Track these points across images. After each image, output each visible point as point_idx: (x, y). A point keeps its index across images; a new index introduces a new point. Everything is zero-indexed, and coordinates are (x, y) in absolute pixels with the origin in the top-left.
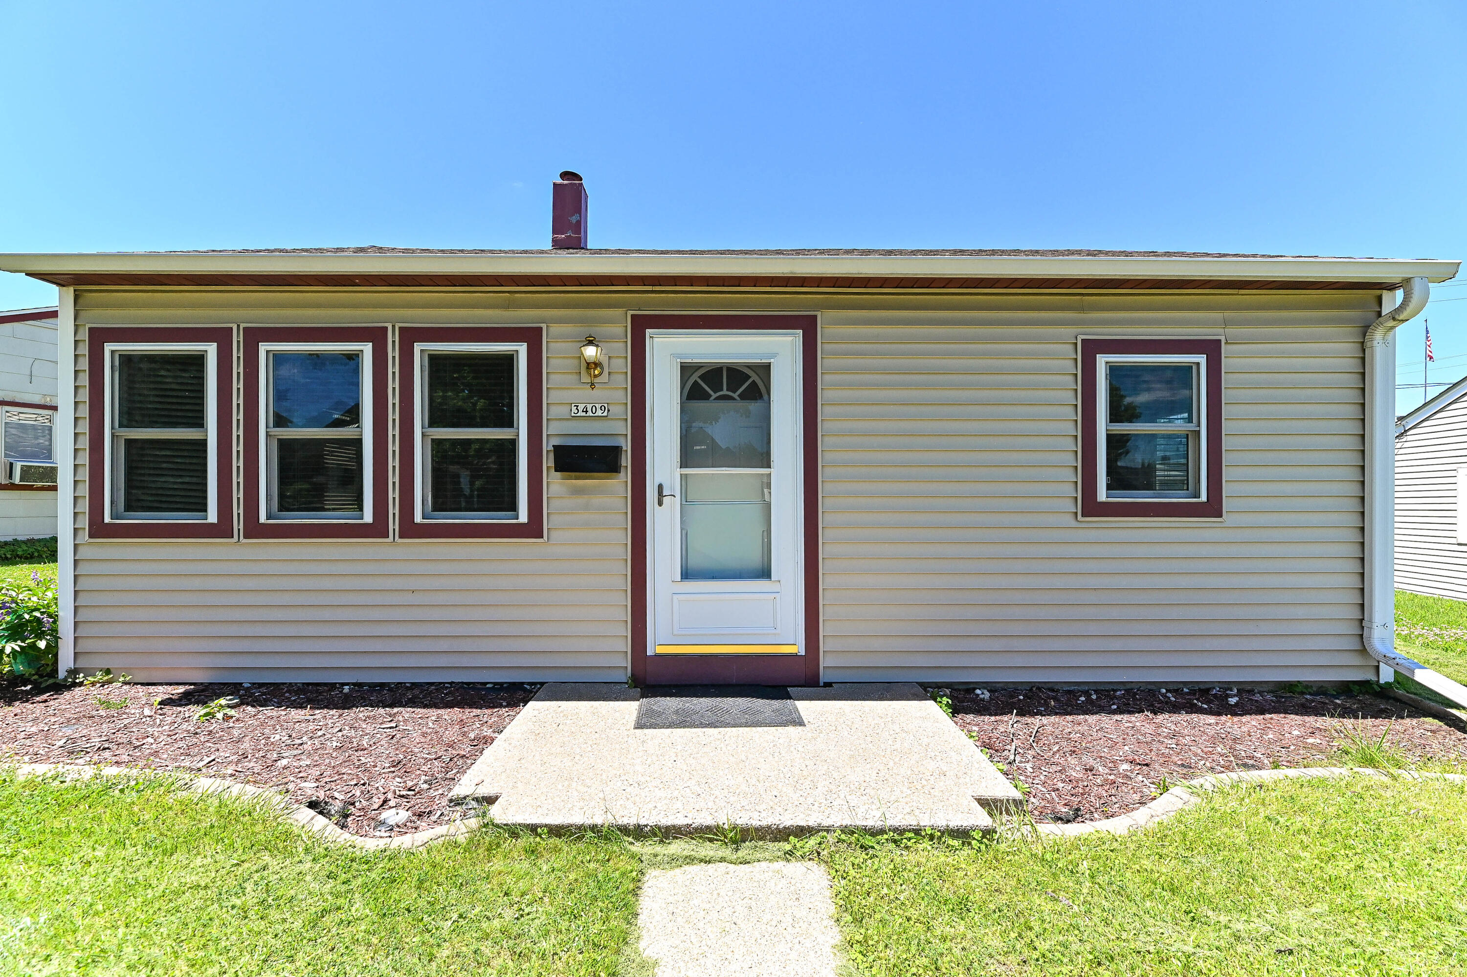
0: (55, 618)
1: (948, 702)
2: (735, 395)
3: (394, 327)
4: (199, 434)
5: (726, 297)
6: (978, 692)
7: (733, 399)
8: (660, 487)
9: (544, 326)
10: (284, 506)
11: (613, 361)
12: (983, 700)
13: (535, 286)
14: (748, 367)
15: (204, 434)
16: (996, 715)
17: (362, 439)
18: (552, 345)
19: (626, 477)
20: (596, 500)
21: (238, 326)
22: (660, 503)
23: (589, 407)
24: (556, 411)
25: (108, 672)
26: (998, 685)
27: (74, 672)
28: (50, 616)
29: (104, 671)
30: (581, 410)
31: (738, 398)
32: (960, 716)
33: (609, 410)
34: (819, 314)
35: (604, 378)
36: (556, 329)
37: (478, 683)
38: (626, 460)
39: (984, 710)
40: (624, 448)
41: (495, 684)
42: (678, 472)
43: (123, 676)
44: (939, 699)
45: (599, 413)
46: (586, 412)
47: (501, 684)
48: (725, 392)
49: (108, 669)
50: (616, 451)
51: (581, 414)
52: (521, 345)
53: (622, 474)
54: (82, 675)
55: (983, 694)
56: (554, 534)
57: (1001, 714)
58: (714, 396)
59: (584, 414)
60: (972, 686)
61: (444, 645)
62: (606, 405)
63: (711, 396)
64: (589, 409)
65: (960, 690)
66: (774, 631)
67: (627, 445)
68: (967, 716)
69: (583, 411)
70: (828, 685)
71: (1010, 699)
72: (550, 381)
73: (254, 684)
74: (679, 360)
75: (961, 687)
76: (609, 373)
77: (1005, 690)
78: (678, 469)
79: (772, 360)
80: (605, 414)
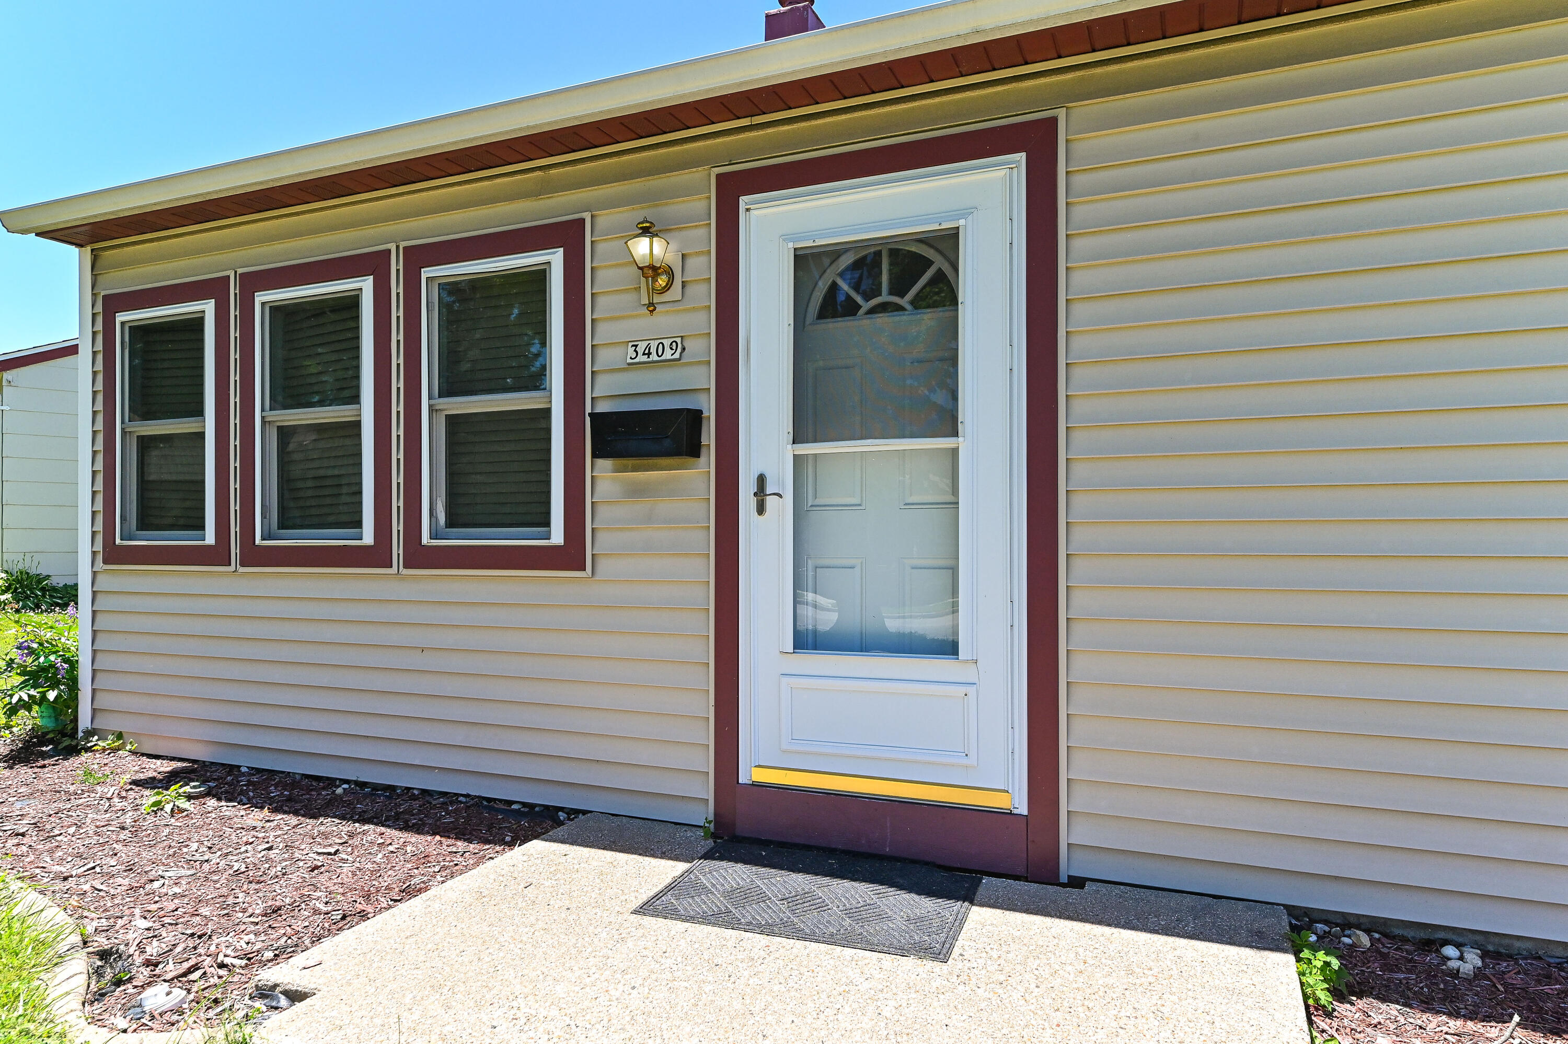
0: (73, 664)
1: (1327, 964)
2: (904, 302)
3: (398, 247)
4: (194, 425)
5: (879, 114)
6: (1450, 951)
7: (900, 308)
8: (761, 479)
9: (587, 216)
10: (286, 522)
11: (690, 262)
12: (1455, 974)
13: (574, 151)
14: (920, 241)
15: (200, 424)
16: (1471, 1016)
17: (360, 422)
18: (600, 247)
19: (708, 461)
20: (665, 507)
21: (236, 272)
22: (761, 510)
23: (654, 345)
24: (606, 357)
25: (120, 736)
26: (1517, 944)
27: (90, 733)
28: (66, 660)
29: (116, 734)
30: (640, 352)
31: (908, 307)
32: (1361, 1003)
33: (684, 349)
34: (1061, 114)
35: (675, 292)
36: (606, 219)
37: (500, 801)
38: (709, 436)
39: (1443, 1001)
40: (705, 414)
41: (524, 804)
42: (789, 451)
43: (131, 743)
44: (1306, 954)
45: (668, 355)
46: (649, 354)
47: (531, 806)
48: (885, 297)
49: (121, 732)
50: (696, 417)
51: (642, 358)
52: (554, 253)
53: (703, 459)
54: (96, 737)
55: (1461, 958)
56: (602, 564)
57: (1487, 1018)
58: (866, 306)
59: (645, 358)
60: (1441, 935)
61: (458, 736)
62: (679, 340)
63: (860, 307)
64: (653, 350)
65: (1405, 940)
66: (965, 761)
67: (709, 407)
68: (1384, 1007)
69: (644, 354)
70: (1077, 883)
71: (1539, 982)
72: (597, 309)
73: (253, 768)
74: (791, 245)
75: (1409, 933)
76: (684, 284)
77: (1540, 958)
78: (789, 447)
79: (962, 222)
80: (677, 356)
